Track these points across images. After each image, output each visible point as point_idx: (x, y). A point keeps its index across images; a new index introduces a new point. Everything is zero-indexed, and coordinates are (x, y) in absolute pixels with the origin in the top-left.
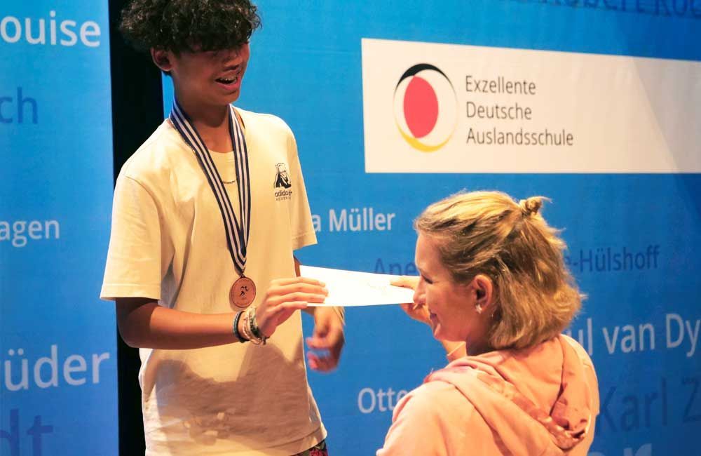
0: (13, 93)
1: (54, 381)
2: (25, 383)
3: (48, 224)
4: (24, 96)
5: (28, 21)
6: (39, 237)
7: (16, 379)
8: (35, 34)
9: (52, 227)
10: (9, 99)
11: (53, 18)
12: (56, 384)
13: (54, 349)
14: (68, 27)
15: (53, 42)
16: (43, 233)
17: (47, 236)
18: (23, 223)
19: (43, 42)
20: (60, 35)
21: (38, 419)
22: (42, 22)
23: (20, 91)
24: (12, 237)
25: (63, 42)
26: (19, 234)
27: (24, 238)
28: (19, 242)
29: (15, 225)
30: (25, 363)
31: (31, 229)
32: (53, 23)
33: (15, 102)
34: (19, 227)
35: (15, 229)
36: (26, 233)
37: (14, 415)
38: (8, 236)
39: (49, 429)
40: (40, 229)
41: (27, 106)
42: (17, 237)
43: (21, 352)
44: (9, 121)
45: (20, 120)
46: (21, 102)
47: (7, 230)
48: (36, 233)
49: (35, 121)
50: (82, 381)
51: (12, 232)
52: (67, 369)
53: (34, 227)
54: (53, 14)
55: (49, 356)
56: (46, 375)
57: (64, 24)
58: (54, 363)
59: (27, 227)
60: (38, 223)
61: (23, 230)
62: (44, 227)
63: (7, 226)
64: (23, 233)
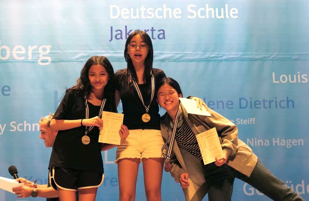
0: (286, 99)
3: (299, 141)
4: (289, 99)
5: (290, 76)
6: (296, 145)
8: (293, 79)
9: (301, 142)
10: (284, 101)
11: (299, 74)
12: (304, 193)
13: (303, 182)
14: (304, 77)
15: (299, 81)
16: (297, 143)
17: (299, 144)
18: (290, 140)
19: (295, 82)
20: (301, 79)
22: (295, 76)
23: (287, 98)
25: (303, 82)
26: (288, 144)
28: (289, 146)
30: (292, 186)
31: (293, 142)
32: (299, 76)
33: (286, 102)
34: (289, 141)
35: (287, 142)
36: (291, 143)
38: (285, 144)
40: (296, 142)
41: (290, 103)
42: (288, 145)
43: (291, 182)
44: (284, 108)
45: (288, 107)
46: (288, 101)
47: (284, 142)
49: (293, 107)
51: (286, 143)
52: (308, 189)
53: (294, 142)
54: (299, 73)
55: (301, 184)
56: (300, 190)
57: (302, 76)
58: (303, 186)
59: (291, 141)
60: (296, 140)
61: (290, 142)
62: (298, 141)
63: (284, 141)
64: (290, 144)
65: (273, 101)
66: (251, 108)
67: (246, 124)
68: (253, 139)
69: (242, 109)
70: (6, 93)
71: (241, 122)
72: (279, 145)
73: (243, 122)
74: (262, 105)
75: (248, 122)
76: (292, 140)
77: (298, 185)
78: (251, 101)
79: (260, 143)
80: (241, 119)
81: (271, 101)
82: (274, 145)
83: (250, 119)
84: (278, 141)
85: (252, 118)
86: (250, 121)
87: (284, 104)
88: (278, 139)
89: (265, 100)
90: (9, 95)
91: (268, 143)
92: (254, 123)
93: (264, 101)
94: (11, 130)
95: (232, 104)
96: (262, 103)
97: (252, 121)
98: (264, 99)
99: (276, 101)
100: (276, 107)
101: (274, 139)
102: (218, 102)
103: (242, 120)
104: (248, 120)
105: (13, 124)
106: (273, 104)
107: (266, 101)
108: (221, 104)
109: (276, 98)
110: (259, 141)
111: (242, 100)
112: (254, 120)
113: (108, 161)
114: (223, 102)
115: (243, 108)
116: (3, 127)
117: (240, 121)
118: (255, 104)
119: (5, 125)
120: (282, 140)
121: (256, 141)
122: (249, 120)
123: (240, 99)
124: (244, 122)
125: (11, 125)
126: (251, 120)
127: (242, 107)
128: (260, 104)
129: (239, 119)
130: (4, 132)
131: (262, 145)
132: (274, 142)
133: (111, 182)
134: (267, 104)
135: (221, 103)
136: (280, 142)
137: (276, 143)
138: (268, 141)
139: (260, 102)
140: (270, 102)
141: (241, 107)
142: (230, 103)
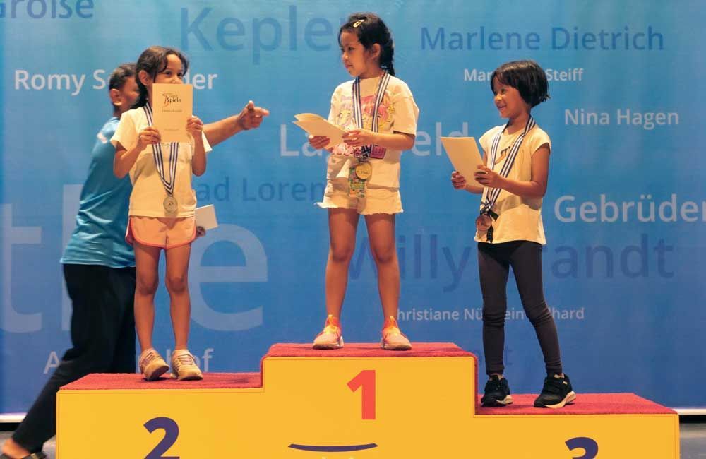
0: (646, 32)
1: (674, 218)
2: (652, 217)
3: (670, 115)
4: (653, 32)
6: (664, 123)
7: (646, 214)
9: (673, 117)
10: (643, 35)
12: (675, 220)
13: (674, 196)
16: (667, 120)
17: (669, 123)
18: (652, 115)
21: (662, 241)
23: (650, 28)
24: (643, 123)
26: (648, 121)
27: (653, 124)
28: (649, 126)
29: (646, 115)
30: (652, 205)
31: (657, 119)
33: (646, 37)
34: (649, 117)
35: (645, 118)
36: (654, 121)
37: (645, 239)
38: (640, 122)
39: (670, 249)
40: (664, 118)
41: (656, 39)
42: (647, 123)
43: (649, 197)
44: (643, 48)
45: (650, 47)
46: (651, 36)
47: (640, 118)
48: (661, 121)
49: (661, 47)
50: (695, 219)
51: (643, 120)
52: (684, 211)
53: (660, 118)
55: (671, 201)
56: (668, 213)
58: (674, 206)
59: (654, 116)
60: (662, 114)
61: (651, 118)
62: (667, 117)
63: (640, 115)
64: (651, 121)
65: (619, 34)
66: (576, 47)
67: (565, 80)
68: (576, 111)
69: (557, 50)
70: (84, 11)
71: (555, 76)
72: (628, 123)
73: (558, 76)
74: (597, 43)
75: (567, 78)
76: (656, 113)
77: (664, 204)
78: (576, 35)
79: (592, 118)
80: (553, 71)
81: (616, 33)
82: (619, 123)
83: (572, 71)
84: (627, 116)
85: (576, 69)
86: (572, 75)
87: (642, 41)
88: (628, 112)
89: (605, 32)
90: (91, 16)
91: (608, 119)
92: (580, 79)
93: (602, 34)
94: (95, 87)
95: (538, 40)
96: (598, 38)
97: (577, 75)
98: (602, 31)
99: (627, 36)
100: (627, 47)
101: (619, 111)
102: (509, 36)
103: (556, 73)
104: (567, 72)
105: (99, 75)
106: (620, 41)
107: (607, 34)
108: (514, 39)
109: (626, 29)
110: (589, 115)
111: (558, 33)
112: (580, 73)
113: (287, 150)
114: (518, 36)
115: (559, 48)
116: (79, 80)
117: (553, 75)
118: (584, 41)
119: (83, 76)
120: (635, 114)
121: (583, 115)
122: (570, 73)
123: (554, 30)
124: (561, 76)
125: (95, 75)
126: (574, 73)
127: (557, 45)
128: (594, 40)
129: (551, 70)
130: (81, 91)
131: (596, 123)
132: (619, 117)
133: (294, 193)
134: (608, 41)
135: (516, 38)
136: (632, 117)
137: (623, 121)
138: (608, 116)
139: (593, 36)
140: (614, 37)
141: (554, 47)
142: (533, 37)
